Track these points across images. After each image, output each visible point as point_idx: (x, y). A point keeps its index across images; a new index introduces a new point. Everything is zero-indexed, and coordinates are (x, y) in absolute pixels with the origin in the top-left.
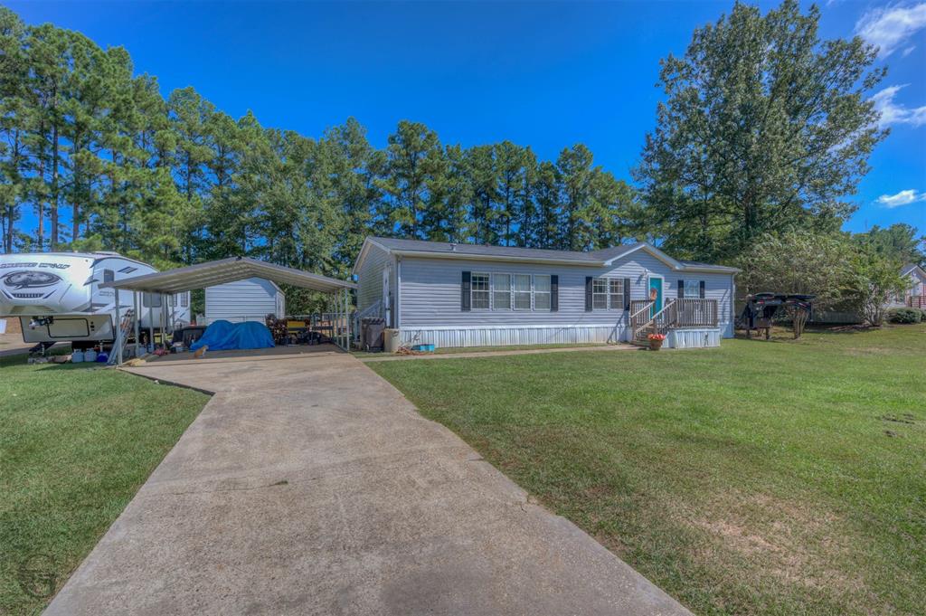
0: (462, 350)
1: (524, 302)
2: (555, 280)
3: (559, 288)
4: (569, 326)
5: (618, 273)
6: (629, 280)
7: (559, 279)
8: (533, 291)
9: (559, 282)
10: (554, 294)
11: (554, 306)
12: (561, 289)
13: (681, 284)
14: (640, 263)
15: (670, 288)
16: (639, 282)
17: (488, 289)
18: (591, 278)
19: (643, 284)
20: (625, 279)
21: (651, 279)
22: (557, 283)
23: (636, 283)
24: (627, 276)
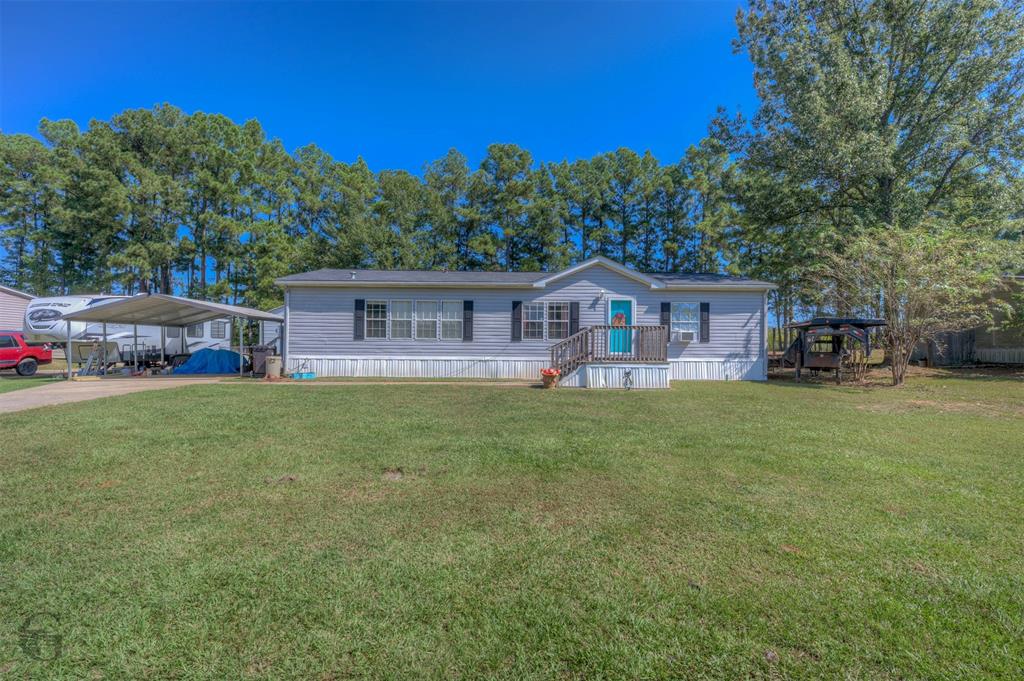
0: (352, 379)
1: (427, 331)
2: (469, 306)
3: (474, 315)
4: (487, 358)
5: (562, 296)
6: (578, 304)
7: (474, 304)
8: (441, 319)
9: (475, 308)
10: (468, 322)
11: (468, 336)
12: (478, 316)
13: (665, 307)
14: (596, 283)
15: (646, 312)
16: (593, 306)
17: (385, 317)
18: (519, 303)
19: (600, 308)
20: (571, 304)
21: (612, 302)
22: (472, 309)
23: (589, 308)
24: (575, 300)
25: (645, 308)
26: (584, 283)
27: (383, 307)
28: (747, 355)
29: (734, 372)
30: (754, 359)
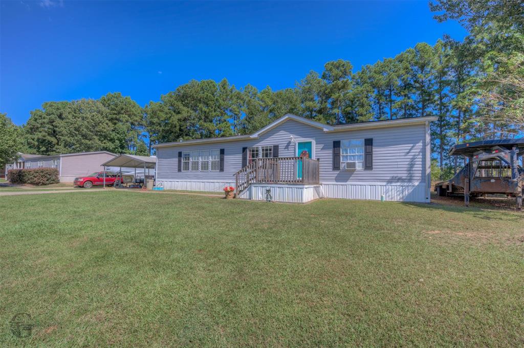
0: (176, 191)
1: (205, 166)
2: (222, 152)
3: (225, 157)
4: (230, 181)
5: (269, 142)
6: (278, 146)
8: (210, 159)
10: (222, 160)
11: (222, 170)
12: (226, 157)
13: (337, 145)
14: (289, 132)
15: (322, 149)
16: (287, 147)
17: (189, 160)
18: (246, 148)
19: (291, 149)
20: (274, 146)
21: (299, 143)
22: (224, 154)
23: (285, 149)
24: (276, 144)
25: (321, 146)
26: (282, 132)
27: (189, 155)
28: (410, 180)
29: (394, 193)
30: (416, 184)
